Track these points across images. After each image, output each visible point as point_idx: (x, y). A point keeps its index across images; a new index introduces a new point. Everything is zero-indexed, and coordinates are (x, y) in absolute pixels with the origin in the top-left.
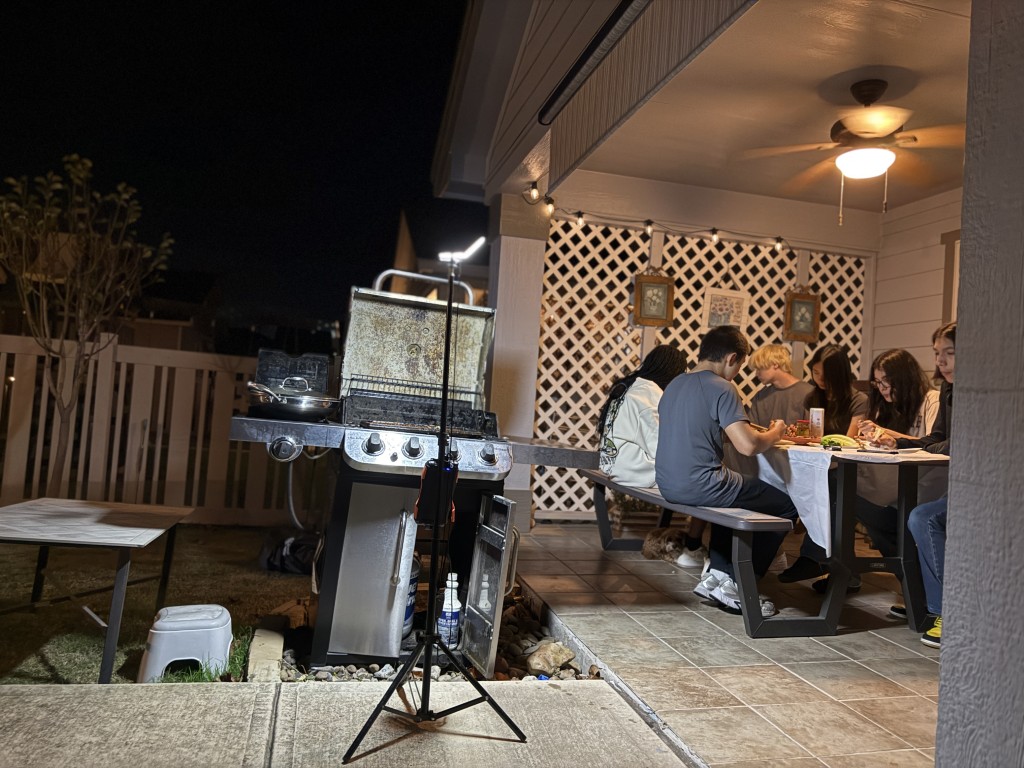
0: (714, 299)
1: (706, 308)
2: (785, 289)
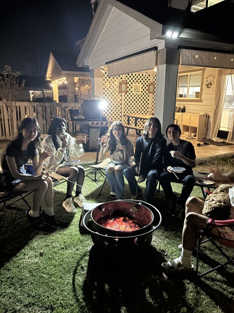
0: (135, 86)
1: (133, 88)
2: (148, 83)
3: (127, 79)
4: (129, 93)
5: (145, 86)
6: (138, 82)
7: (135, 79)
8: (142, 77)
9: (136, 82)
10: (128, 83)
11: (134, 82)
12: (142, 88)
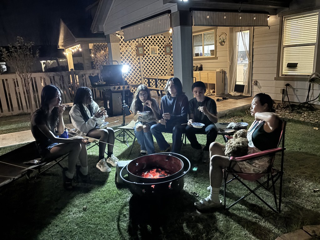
0: (152, 48)
1: (150, 51)
2: (164, 44)
3: (143, 42)
4: (146, 55)
5: (162, 48)
6: (154, 45)
7: (151, 42)
8: (158, 39)
9: (153, 45)
10: (145, 46)
11: (151, 45)
12: (159, 50)
